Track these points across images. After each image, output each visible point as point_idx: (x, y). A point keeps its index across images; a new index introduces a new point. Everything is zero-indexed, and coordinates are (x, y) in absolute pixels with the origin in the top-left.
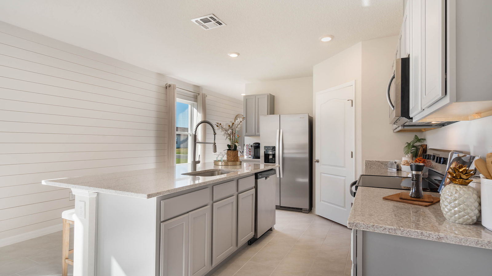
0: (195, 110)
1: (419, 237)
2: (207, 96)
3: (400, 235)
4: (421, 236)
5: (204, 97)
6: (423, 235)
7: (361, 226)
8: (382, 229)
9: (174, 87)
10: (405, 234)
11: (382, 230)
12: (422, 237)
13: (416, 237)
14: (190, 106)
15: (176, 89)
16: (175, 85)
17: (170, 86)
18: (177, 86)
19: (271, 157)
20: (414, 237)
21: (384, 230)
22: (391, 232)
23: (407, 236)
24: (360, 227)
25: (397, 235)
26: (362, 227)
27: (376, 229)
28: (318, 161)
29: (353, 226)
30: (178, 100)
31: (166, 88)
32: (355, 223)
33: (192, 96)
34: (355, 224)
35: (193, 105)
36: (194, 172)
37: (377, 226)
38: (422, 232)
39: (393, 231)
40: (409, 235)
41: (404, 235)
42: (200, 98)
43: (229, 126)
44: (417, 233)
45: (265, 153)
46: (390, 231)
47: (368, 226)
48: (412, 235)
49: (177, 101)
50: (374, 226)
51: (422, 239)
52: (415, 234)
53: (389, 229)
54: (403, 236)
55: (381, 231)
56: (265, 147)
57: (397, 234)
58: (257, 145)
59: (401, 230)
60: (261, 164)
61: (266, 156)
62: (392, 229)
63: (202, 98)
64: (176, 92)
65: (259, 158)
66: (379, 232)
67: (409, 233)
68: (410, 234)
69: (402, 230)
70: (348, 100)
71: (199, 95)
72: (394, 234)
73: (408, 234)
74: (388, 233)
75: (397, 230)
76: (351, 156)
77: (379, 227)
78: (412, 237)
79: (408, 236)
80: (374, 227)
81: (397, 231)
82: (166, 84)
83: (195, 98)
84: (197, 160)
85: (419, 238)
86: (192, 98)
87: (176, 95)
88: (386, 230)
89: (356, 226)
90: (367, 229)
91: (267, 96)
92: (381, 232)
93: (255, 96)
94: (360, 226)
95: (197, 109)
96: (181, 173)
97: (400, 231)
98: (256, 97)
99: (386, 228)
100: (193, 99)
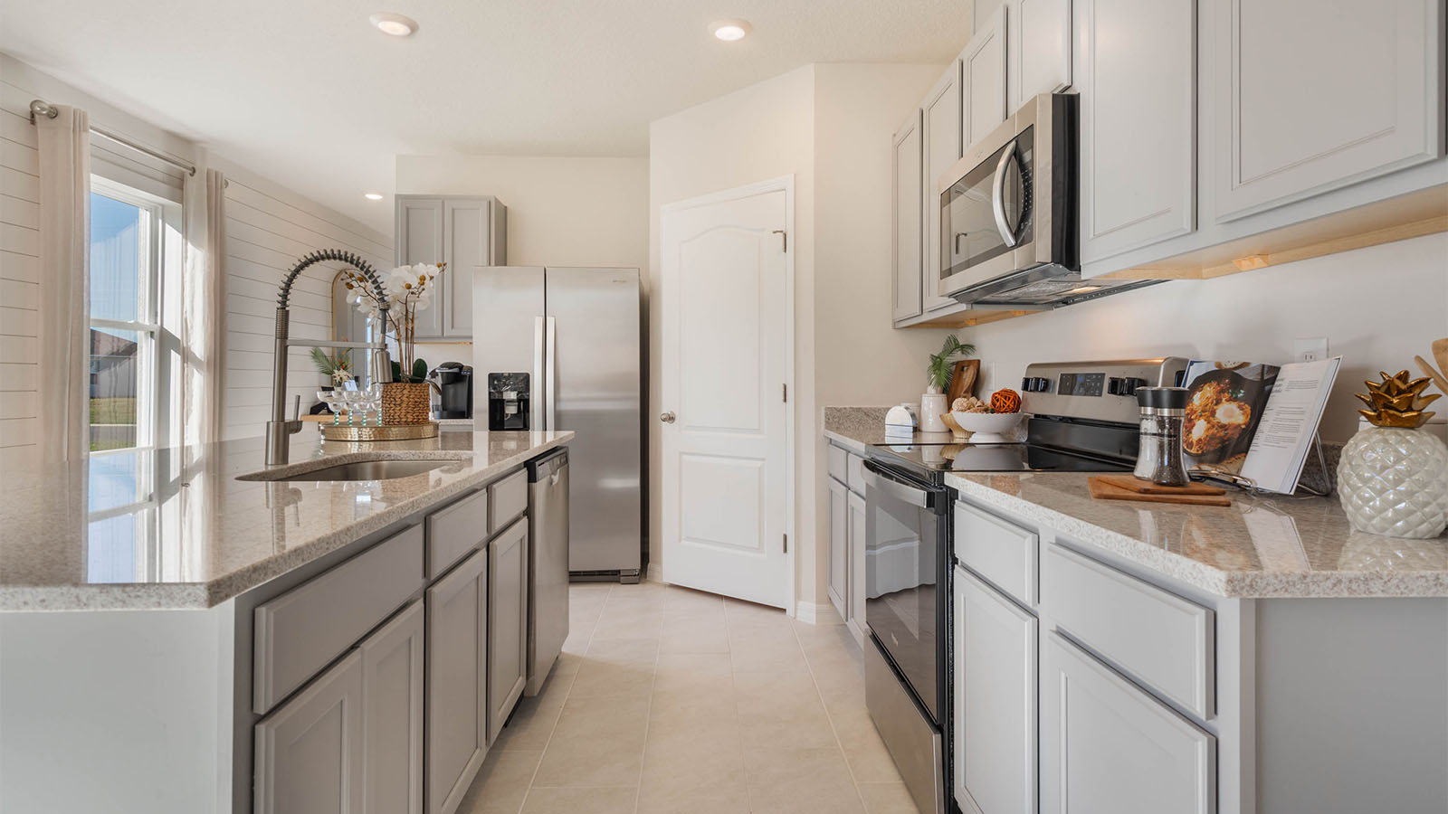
0: (173, 237)
1: (1430, 594)
2: (227, 184)
3: (1381, 595)
4: (1434, 590)
5: (216, 186)
6: (1441, 585)
7: (1267, 584)
8: (1329, 583)
9: (79, 125)
10: (1393, 588)
11: (1331, 586)
12: (1438, 591)
13: (1422, 595)
14: (145, 218)
15: (86, 131)
16: (84, 116)
17: (54, 114)
18: (90, 123)
19: (511, 410)
20: (1418, 593)
21: (1335, 585)
22: (1355, 591)
23: (1399, 596)
24: (1265, 589)
25: (1373, 596)
26: (1271, 588)
27: (1312, 587)
28: (671, 419)
29: (1242, 588)
30: (98, 185)
31: (33, 121)
32: (1248, 576)
33: (160, 176)
34: (1248, 581)
35: (158, 214)
36: (281, 467)
37: (1314, 576)
38: (1438, 575)
39: (1361, 587)
40: (1402, 589)
41: (1392, 591)
42: (194, 186)
43: (409, 287)
44: (1424, 580)
45: (492, 397)
46: (1354, 586)
47: (1288, 582)
48: (1413, 590)
49: (93, 189)
50: (1305, 577)
51: (1437, 596)
52: (1419, 583)
53: (1350, 581)
54: (1388, 596)
55: (1328, 591)
56: (492, 377)
57: (1371, 592)
58: (456, 370)
59: (1381, 578)
60: (475, 433)
61: (496, 406)
62: (1357, 579)
63: (208, 187)
64: (86, 150)
65: (466, 413)
66: (1322, 596)
67: (1404, 583)
68: (1407, 587)
69: (1386, 579)
70: (775, 232)
71: (192, 175)
72: (1365, 596)
73: (1402, 587)
74: (1346, 594)
75: (1372, 579)
76: (783, 398)
77: (1320, 578)
78: (1411, 596)
79: (1402, 593)
80: (1308, 580)
81: (1371, 583)
82: (32, 104)
83: (177, 185)
84: (289, 416)
85: (1430, 596)
86: (163, 182)
87: (87, 161)
88: (1343, 585)
89: (1251, 586)
90: (1286, 590)
91: (485, 204)
92: (1326, 596)
93: (442, 200)
94: (1263, 585)
95: (185, 231)
96: (236, 476)
97: (1380, 581)
98: (446, 206)
99: (1340, 578)
100: (165, 187)
